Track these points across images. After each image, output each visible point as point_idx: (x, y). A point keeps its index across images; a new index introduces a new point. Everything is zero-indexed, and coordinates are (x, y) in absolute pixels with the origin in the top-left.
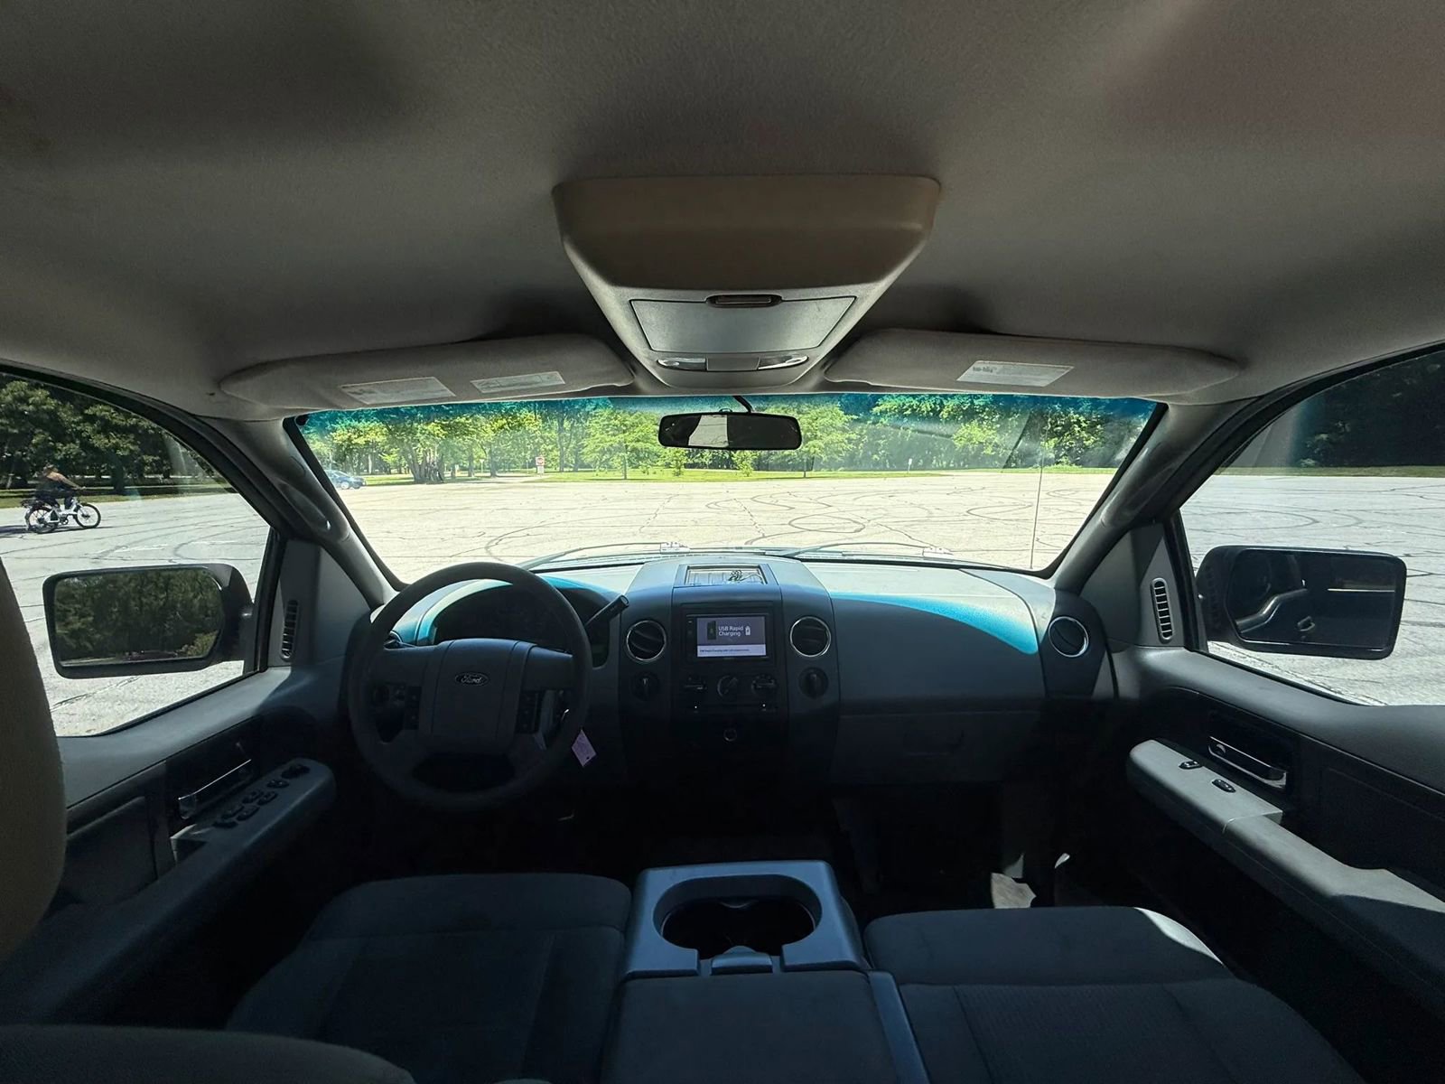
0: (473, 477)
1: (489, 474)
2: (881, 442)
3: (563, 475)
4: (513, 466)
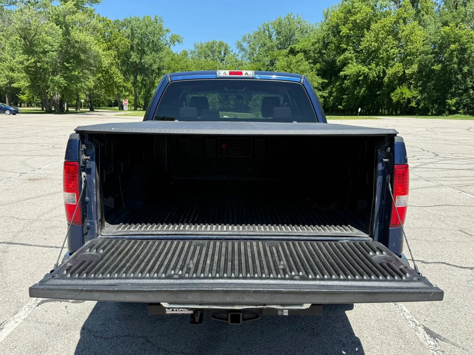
0: (78, 111)
1: (89, 110)
2: (345, 97)
3: (136, 112)
4: (102, 105)
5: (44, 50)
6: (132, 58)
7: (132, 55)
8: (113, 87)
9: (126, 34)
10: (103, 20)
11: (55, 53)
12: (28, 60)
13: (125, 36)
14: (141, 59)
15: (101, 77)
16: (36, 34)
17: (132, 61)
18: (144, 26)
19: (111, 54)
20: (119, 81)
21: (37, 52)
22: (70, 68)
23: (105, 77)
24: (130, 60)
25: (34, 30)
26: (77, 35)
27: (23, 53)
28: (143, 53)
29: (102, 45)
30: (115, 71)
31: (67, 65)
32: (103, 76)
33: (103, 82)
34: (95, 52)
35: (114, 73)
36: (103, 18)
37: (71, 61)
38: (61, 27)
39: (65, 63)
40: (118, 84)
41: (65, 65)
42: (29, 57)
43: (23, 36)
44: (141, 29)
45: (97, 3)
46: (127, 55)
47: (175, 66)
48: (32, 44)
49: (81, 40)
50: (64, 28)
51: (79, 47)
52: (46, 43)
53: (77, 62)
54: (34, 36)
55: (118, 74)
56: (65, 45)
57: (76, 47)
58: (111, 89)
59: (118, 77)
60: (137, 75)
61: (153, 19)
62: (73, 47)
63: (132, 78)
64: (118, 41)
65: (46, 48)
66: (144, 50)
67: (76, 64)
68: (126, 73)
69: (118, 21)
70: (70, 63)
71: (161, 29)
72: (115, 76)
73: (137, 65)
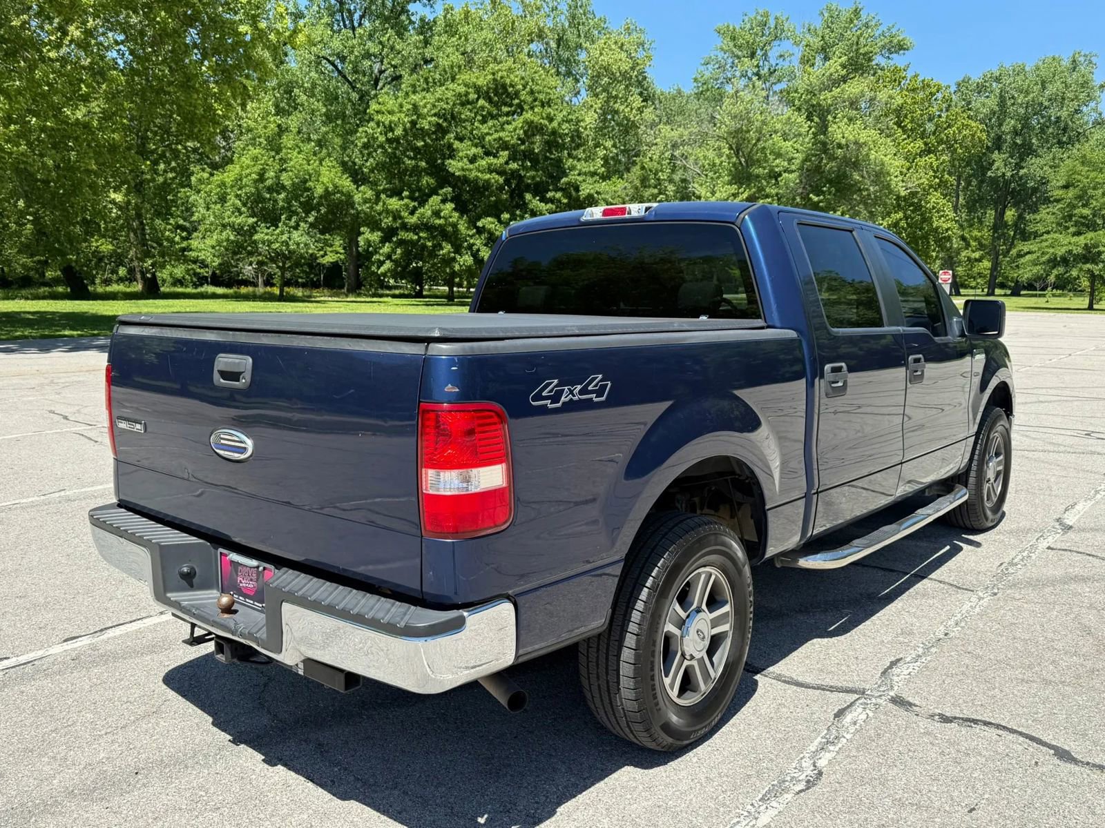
5: (771, 171)
6: (994, 167)
7: (994, 161)
8: (929, 242)
9: (985, 111)
10: (924, 87)
11: (792, 176)
12: (735, 195)
13: (982, 115)
14: (1018, 166)
15: (901, 220)
16: (758, 140)
17: (993, 175)
18: (1036, 84)
19: (931, 163)
20: (945, 226)
21: (758, 176)
22: (821, 204)
23: (912, 219)
24: (989, 174)
25: (756, 131)
26: (841, 131)
27: (730, 183)
28: (1024, 151)
29: (912, 144)
30: (938, 203)
31: (816, 199)
32: (906, 217)
33: (906, 231)
34: (876, 165)
35: (934, 208)
36: (923, 81)
37: (825, 189)
38: (809, 118)
39: (811, 195)
40: (942, 233)
41: (810, 199)
42: (739, 188)
43: (734, 146)
44: (1027, 93)
45: (902, 52)
46: (980, 164)
47: (1087, 178)
48: (751, 162)
49: (847, 141)
50: (816, 119)
51: (845, 157)
52: (779, 155)
53: (837, 191)
54: (755, 145)
55: (944, 211)
56: (816, 155)
57: (837, 158)
58: (923, 247)
59: (943, 216)
60: (1005, 207)
61: (1066, 63)
62: (832, 158)
63: (991, 214)
64: (954, 132)
65: (777, 166)
66: (1031, 144)
67: (834, 195)
68: (975, 205)
69: (966, 81)
70: (823, 193)
71: (1085, 85)
72: (936, 214)
73: (1007, 183)
